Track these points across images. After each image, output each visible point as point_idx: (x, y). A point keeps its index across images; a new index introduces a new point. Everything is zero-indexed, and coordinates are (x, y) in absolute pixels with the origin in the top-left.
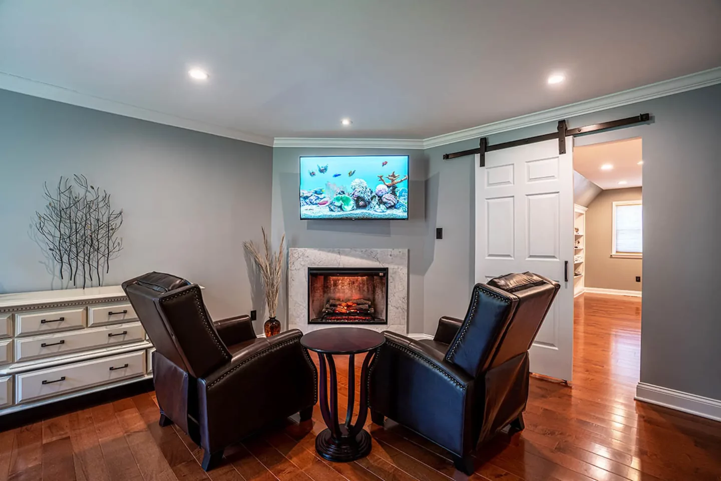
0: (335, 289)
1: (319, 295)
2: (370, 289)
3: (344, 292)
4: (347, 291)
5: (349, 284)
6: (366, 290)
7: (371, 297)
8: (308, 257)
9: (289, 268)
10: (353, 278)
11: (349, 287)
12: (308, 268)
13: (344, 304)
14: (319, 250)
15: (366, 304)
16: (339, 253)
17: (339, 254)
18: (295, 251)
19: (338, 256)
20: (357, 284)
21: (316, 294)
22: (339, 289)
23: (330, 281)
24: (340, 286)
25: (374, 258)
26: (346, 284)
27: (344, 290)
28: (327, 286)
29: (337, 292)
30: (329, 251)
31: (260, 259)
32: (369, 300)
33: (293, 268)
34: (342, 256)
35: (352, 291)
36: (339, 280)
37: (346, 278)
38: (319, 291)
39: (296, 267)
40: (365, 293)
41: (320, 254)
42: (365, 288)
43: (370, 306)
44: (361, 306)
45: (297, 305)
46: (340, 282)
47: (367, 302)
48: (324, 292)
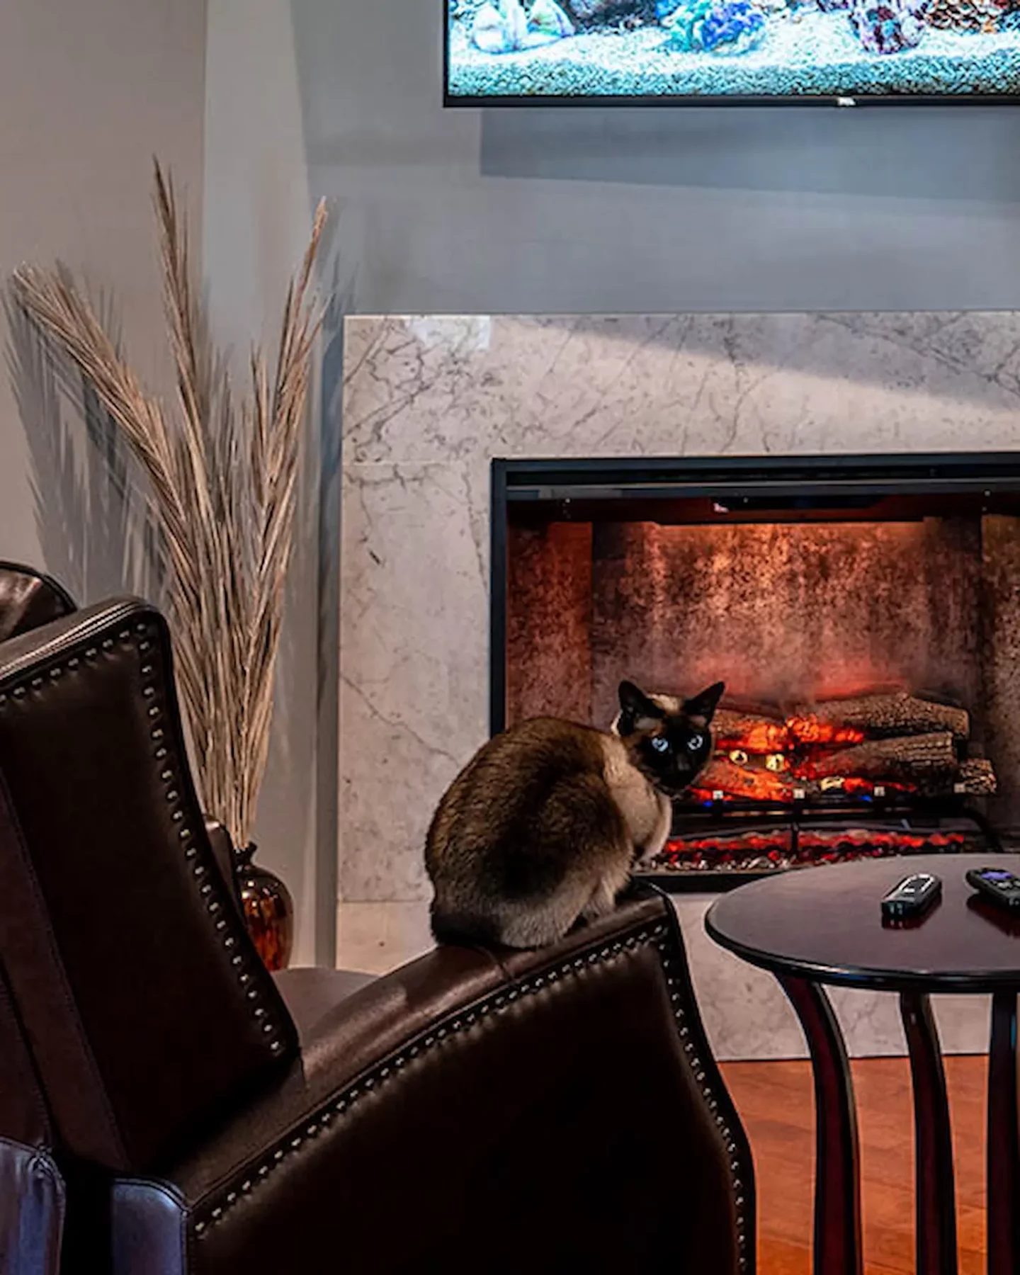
0: (682, 617)
1: (561, 672)
2: (954, 614)
3: (750, 643)
4: (772, 632)
5: (792, 578)
6: (922, 624)
7: (957, 672)
8: (489, 379)
9: (346, 462)
10: (823, 530)
11: (792, 601)
12: (497, 464)
13: (762, 735)
14: (578, 328)
15: (933, 727)
16: (731, 348)
17: (733, 357)
18: (394, 340)
19: (726, 369)
20: (849, 583)
21: (541, 661)
22: (712, 624)
23: (644, 557)
24: (719, 601)
25: (993, 378)
26: (765, 583)
27: (752, 623)
28: (621, 601)
29: (700, 644)
30: (655, 335)
31: (138, 407)
32: (947, 695)
33: (369, 469)
34: (752, 372)
35: (815, 636)
36: (710, 552)
37: (765, 531)
38: (556, 640)
39: (397, 456)
40: (918, 648)
41: (586, 359)
42: (916, 608)
43: (962, 749)
44: (894, 747)
45: (403, 747)
46: (721, 562)
47: (943, 712)
48: (597, 645)
